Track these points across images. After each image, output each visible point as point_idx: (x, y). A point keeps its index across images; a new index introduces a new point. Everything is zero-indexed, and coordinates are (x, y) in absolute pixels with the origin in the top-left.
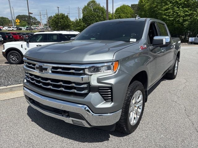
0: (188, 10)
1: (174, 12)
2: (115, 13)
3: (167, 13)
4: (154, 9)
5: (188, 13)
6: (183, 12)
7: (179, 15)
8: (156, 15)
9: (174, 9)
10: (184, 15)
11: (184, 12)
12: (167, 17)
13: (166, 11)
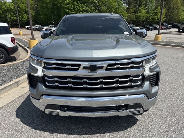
0: (85, 6)
1: (74, 6)
2: (12, 2)
3: (69, 7)
4: (56, 2)
5: (85, 8)
6: (81, 7)
7: (79, 10)
8: (57, 8)
9: (74, 4)
10: (82, 10)
11: (83, 7)
12: (69, 11)
13: (68, 6)
